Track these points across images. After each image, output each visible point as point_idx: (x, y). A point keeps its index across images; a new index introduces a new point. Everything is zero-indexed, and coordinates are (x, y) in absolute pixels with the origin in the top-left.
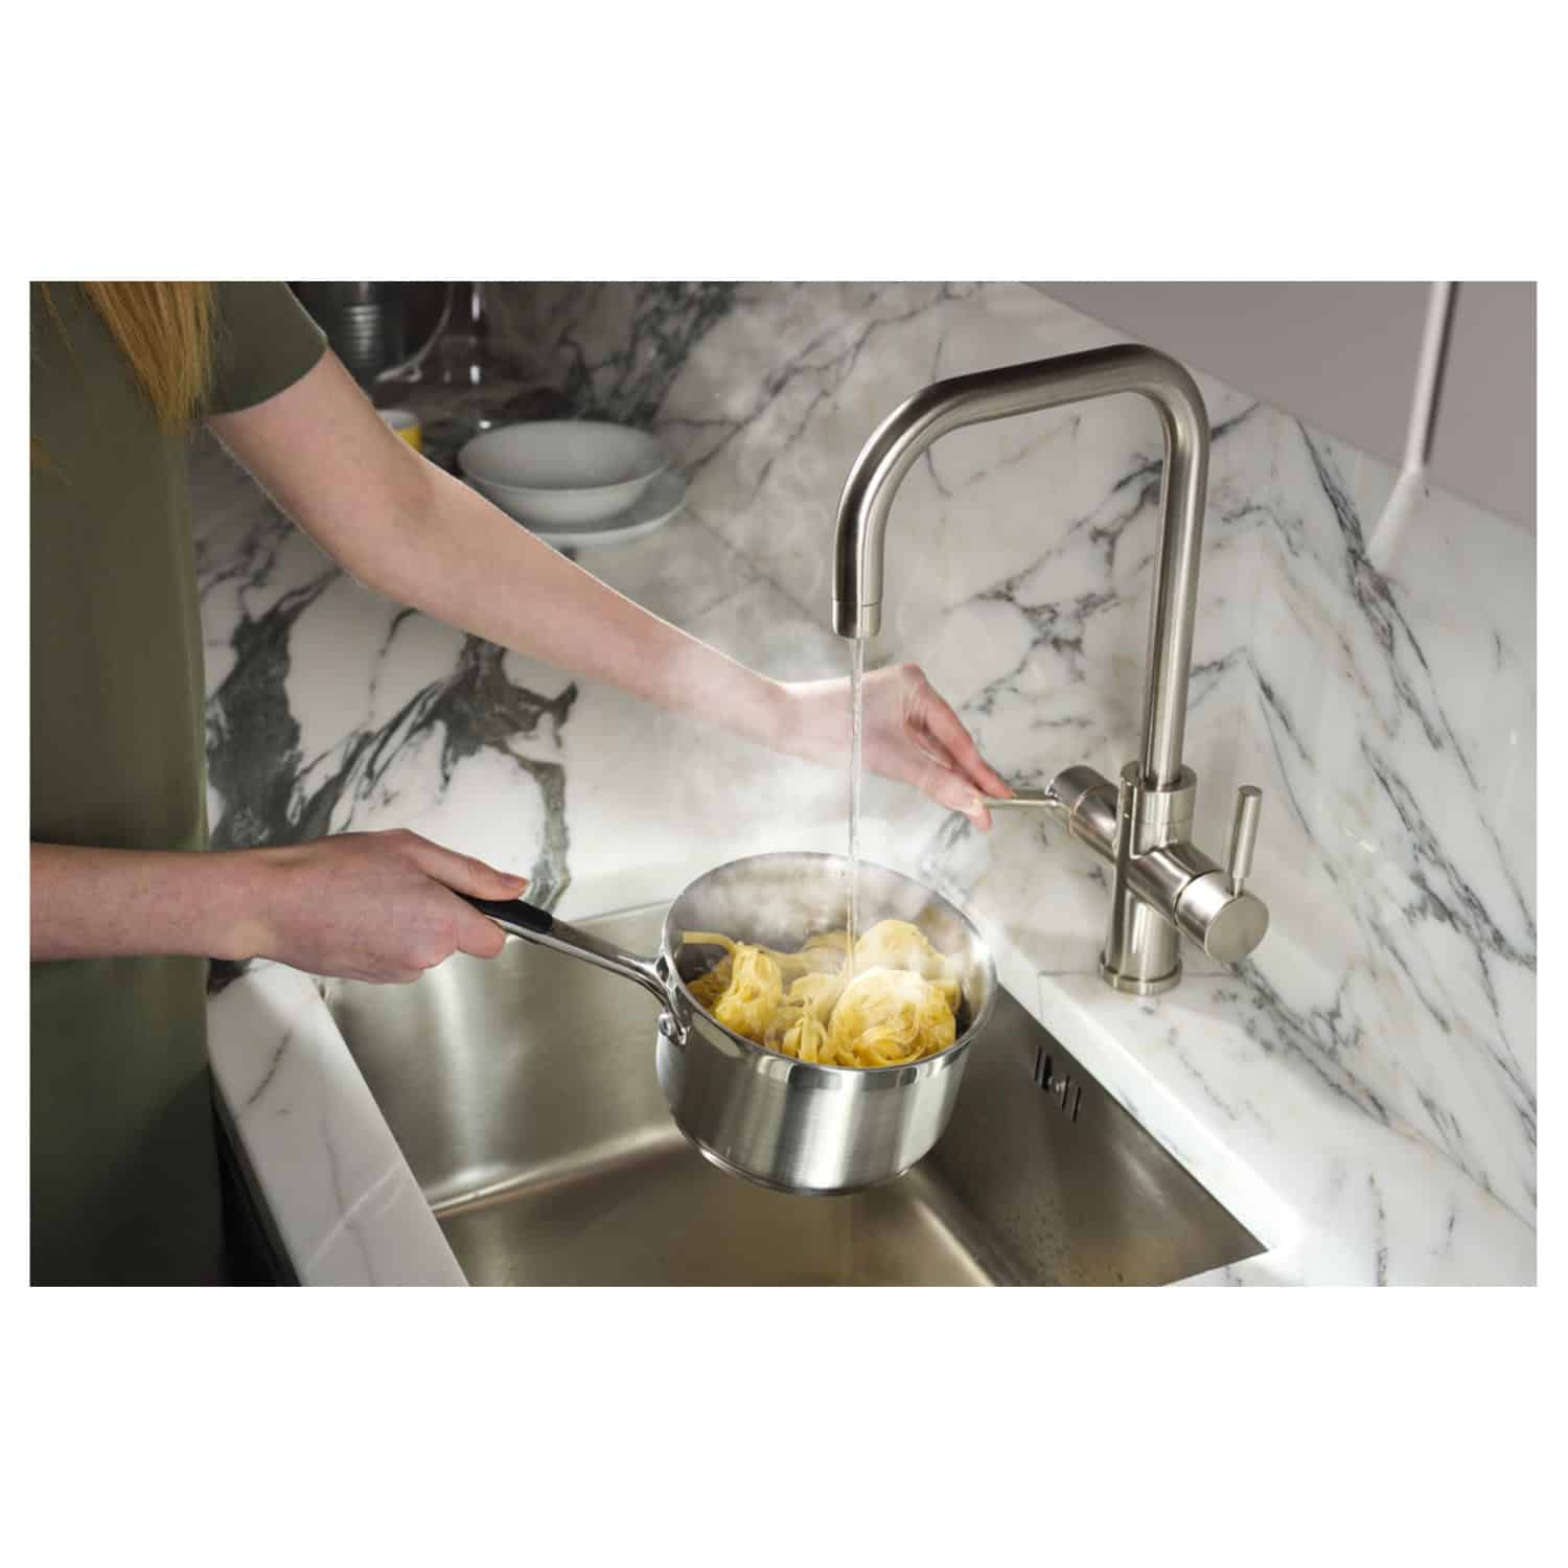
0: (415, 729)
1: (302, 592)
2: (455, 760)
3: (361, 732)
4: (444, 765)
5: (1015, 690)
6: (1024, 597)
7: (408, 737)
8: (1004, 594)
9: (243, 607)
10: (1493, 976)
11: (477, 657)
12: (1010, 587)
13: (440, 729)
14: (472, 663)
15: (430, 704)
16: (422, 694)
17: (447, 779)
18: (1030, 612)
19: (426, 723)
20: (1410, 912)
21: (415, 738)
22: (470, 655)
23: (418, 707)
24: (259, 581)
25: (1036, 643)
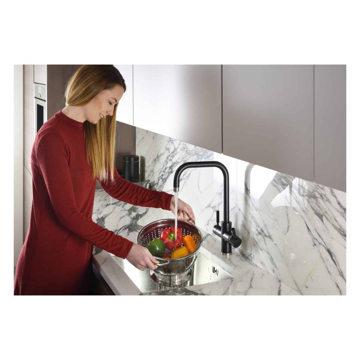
0: (124, 229)
1: (106, 215)
2: (130, 233)
3: (116, 229)
4: (128, 233)
5: (211, 220)
6: (212, 206)
7: (123, 230)
8: (209, 206)
9: (97, 216)
10: (266, 240)
11: (133, 222)
12: (210, 204)
13: (127, 229)
14: (132, 223)
15: (126, 227)
16: (125, 226)
17: (128, 234)
18: (212, 207)
19: (126, 229)
20: (257, 235)
21: (124, 230)
22: (132, 222)
23: (124, 227)
24: (100, 214)
25: (213, 212)
